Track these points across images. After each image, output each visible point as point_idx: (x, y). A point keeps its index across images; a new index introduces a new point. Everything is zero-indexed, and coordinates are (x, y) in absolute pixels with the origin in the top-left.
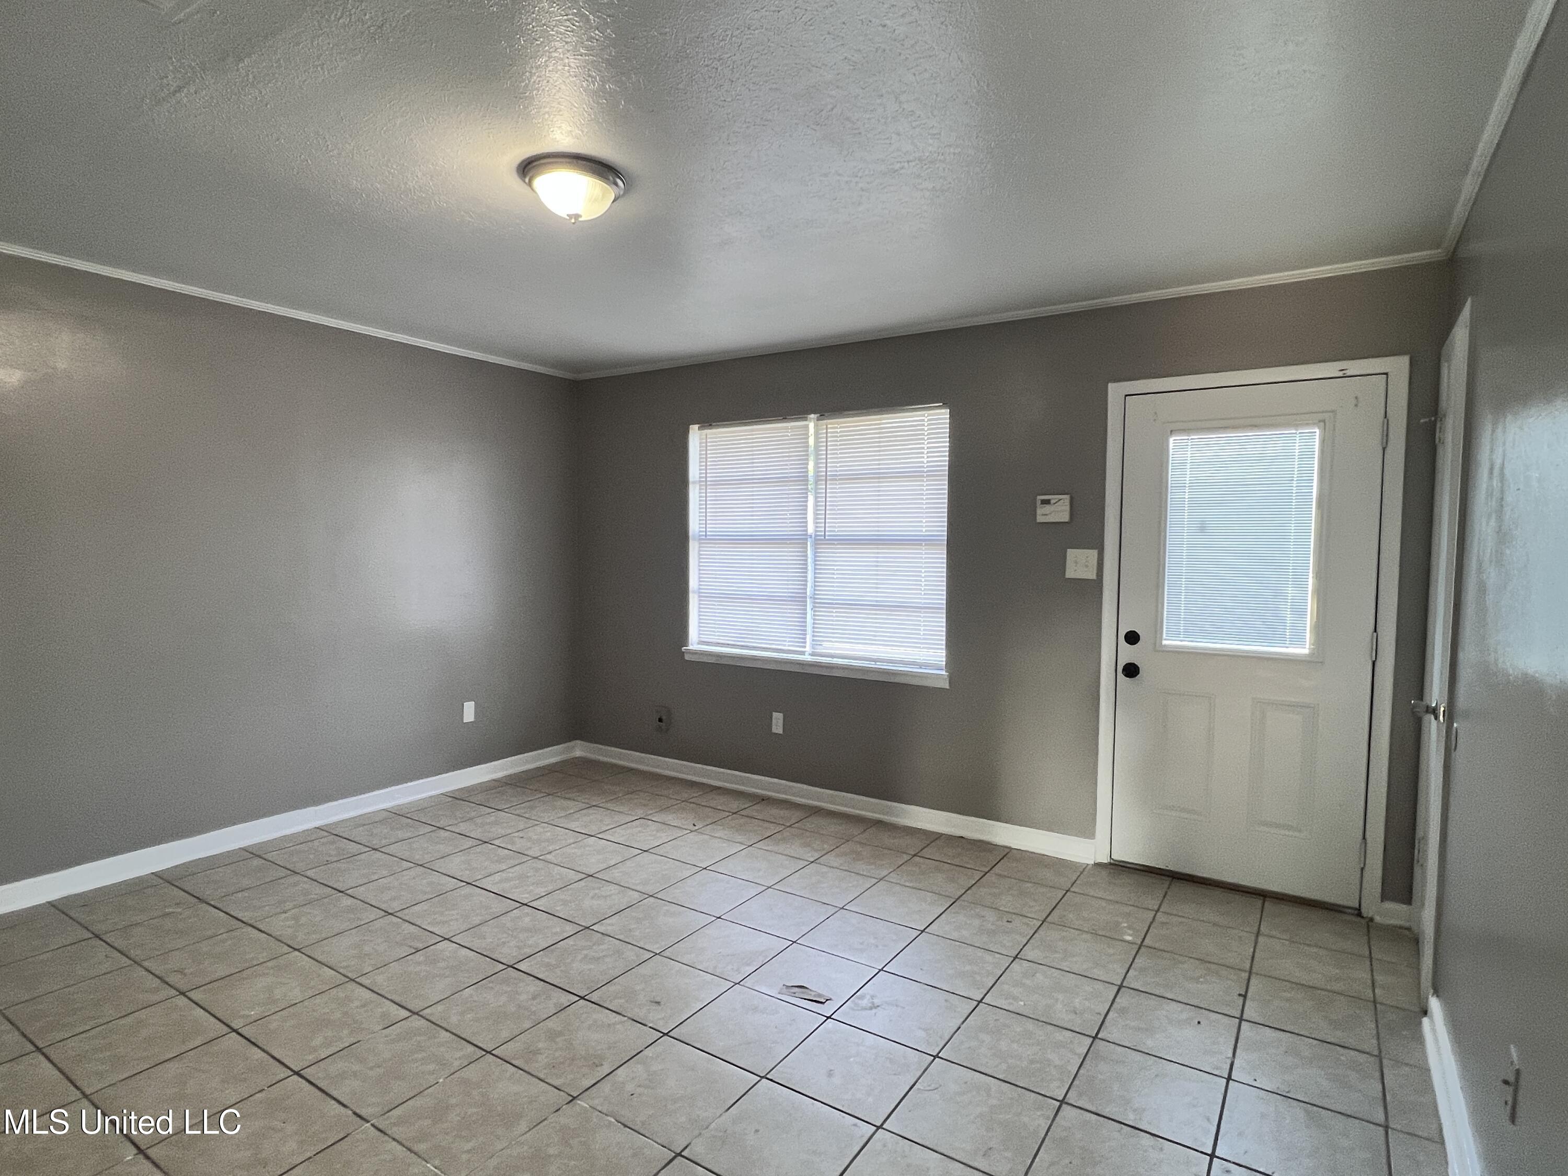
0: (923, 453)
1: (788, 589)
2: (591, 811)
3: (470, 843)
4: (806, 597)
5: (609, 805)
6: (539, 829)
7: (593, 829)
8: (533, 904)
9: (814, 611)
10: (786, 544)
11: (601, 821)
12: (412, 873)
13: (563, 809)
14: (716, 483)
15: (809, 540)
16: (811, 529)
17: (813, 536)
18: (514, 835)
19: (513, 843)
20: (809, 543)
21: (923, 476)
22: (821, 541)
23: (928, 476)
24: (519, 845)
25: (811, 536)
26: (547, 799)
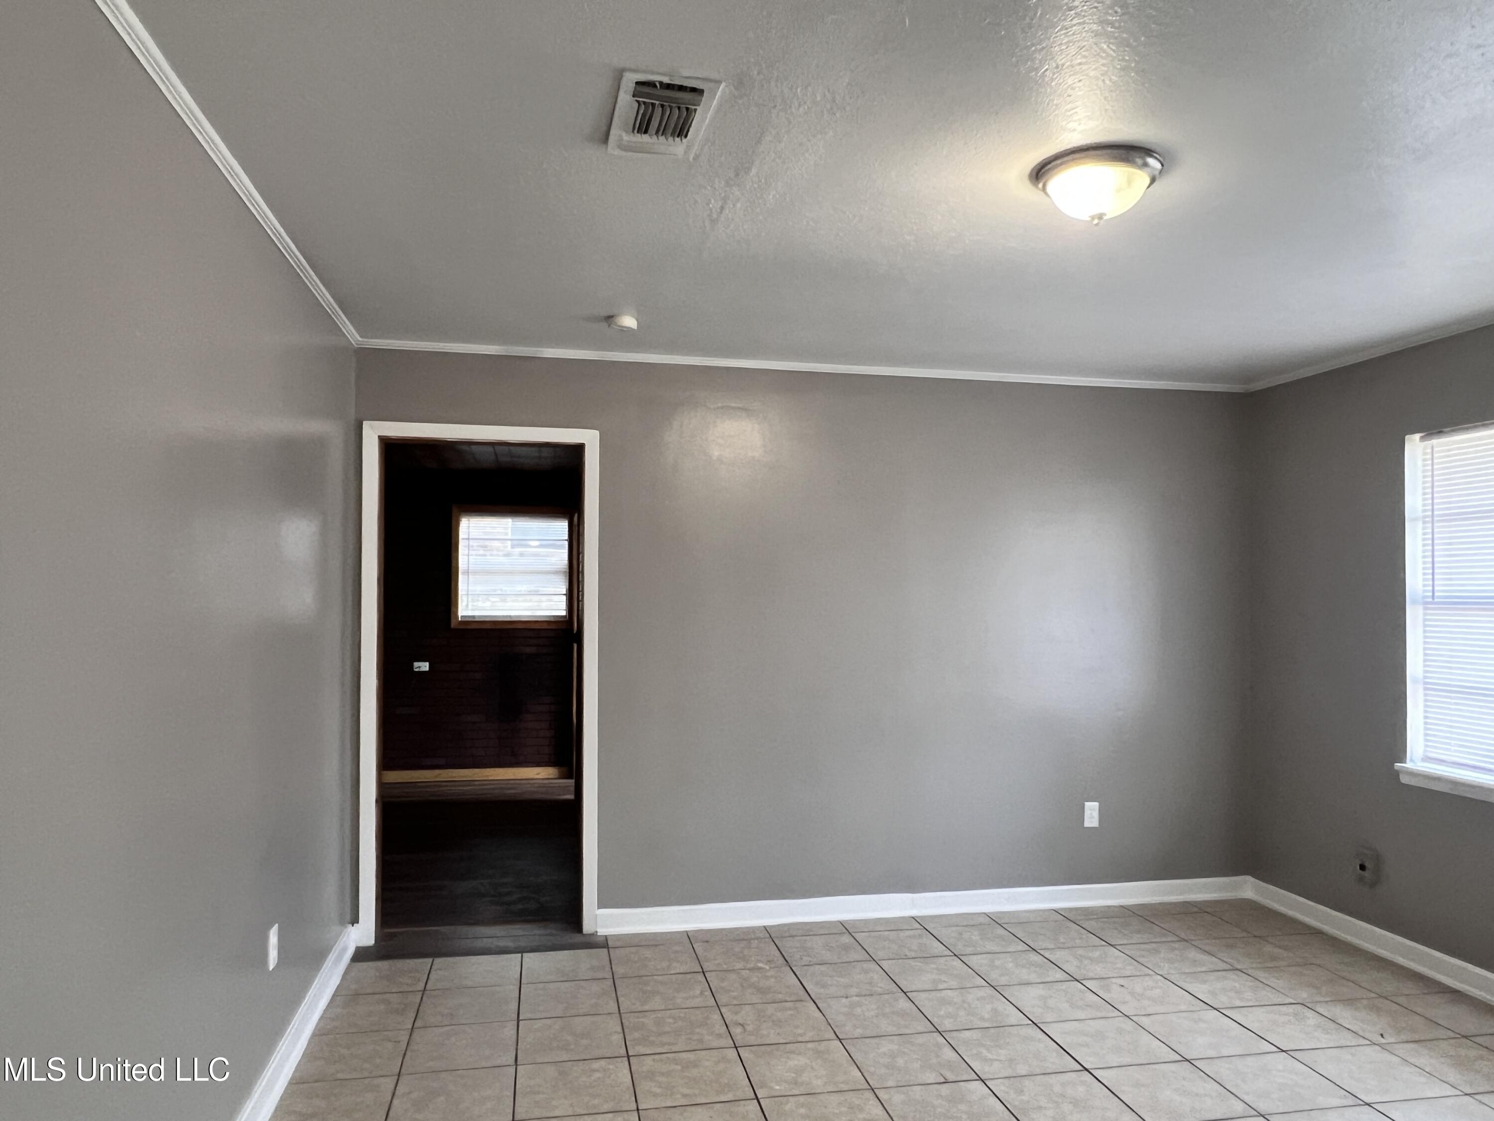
2: (1231, 975)
3: (1060, 975)
5: (1261, 975)
6: (1148, 982)
7: (1222, 1000)
8: (1096, 1072)
11: (1238, 992)
12: (981, 993)
13: (1194, 962)
14: (1449, 519)
18: (1114, 980)
19: (1109, 991)
24: (1114, 994)
26: (1176, 945)
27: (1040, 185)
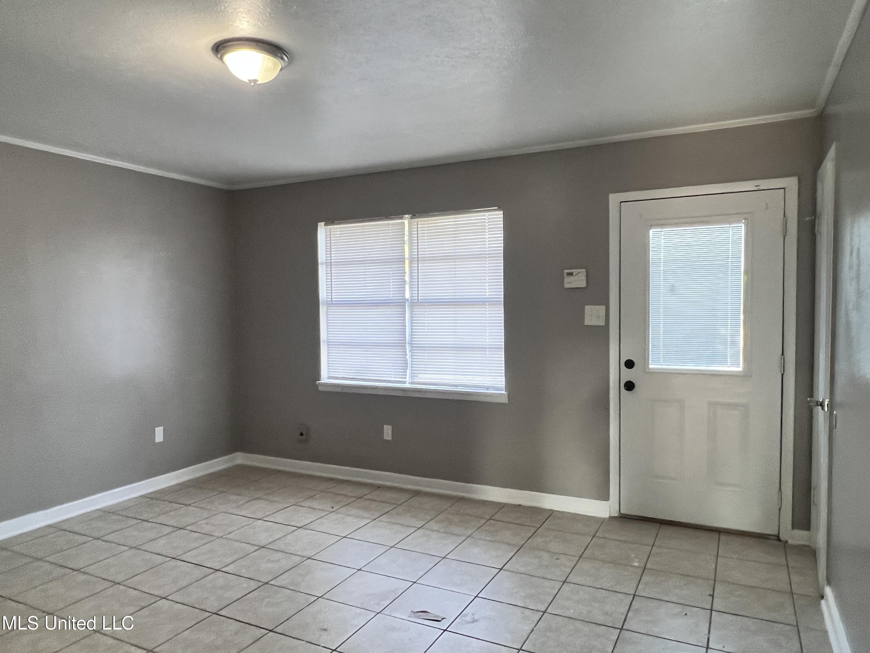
0: (485, 241)
1: (392, 337)
2: (256, 502)
3: (169, 529)
4: (406, 343)
6: (219, 517)
7: (259, 515)
8: (224, 570)
9: (412, 353)
10: (390, 306)
11: (264, 508)
12: (128, 553)
13: (235, 501)
14: (338, 263)
15: (407, 303)
16: (407, 295)
17: (409, 300)
18: (200, 522)
19: (201, 528)
20: (406, 305)
21: (486, 257)
22: (415, 303)
23: (489, 257)
24: (207, 529)
25: (408, 300)
27: (219, 56)
